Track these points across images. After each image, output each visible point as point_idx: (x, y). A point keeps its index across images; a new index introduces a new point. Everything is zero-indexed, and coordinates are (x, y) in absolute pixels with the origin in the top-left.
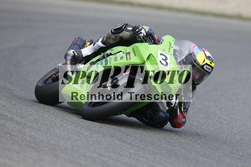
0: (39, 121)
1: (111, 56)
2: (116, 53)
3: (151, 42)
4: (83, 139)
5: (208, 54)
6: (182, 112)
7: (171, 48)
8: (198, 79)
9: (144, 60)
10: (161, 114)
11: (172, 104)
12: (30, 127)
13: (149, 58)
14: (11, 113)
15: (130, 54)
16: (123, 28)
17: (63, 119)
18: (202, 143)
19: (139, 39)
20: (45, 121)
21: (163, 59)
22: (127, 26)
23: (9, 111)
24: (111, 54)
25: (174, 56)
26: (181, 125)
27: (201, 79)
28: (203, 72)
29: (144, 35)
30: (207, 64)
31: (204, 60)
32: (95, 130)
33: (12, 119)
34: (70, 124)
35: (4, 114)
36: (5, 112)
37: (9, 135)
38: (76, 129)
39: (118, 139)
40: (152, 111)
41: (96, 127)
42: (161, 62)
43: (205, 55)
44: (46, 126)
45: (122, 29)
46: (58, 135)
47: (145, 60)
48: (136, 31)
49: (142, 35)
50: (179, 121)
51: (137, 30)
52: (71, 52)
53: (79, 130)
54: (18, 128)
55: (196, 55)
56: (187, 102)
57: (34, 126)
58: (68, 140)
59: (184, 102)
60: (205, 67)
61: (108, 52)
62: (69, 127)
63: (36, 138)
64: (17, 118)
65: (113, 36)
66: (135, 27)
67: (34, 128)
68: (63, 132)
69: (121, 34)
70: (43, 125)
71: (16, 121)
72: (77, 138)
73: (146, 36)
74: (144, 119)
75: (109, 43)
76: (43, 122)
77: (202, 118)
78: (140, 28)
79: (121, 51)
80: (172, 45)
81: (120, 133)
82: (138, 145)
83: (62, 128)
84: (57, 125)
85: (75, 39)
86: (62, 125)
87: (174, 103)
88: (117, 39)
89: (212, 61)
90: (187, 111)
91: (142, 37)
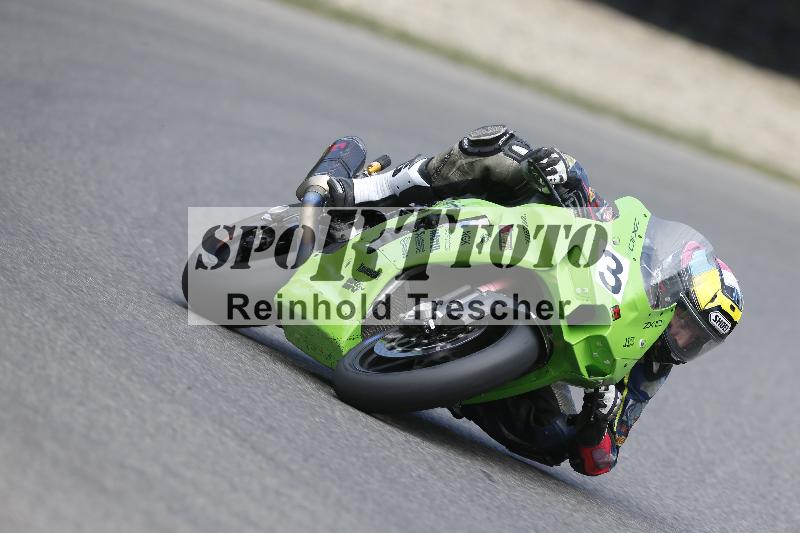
4: (127, 413)
5: (731, 280)
6: (614, 433)
7: (637, 239)
8: (684, 347)
10: (560, 424)
11: (605, 406)
16: (500, 143)
17: (80, 333)
18: (498, 507)
19: (545, 190)
20: (21, 329)
22: (513, 141)
25: (641, 264)
26: (601, 470)
27: (693, 348)
29: (562, 179)
30: (719, 308)
31: (716, 296)
32: (170, 392)
34: (99, 357)
38: (114, 377)
39: (236, 434)
40: (533, 409)
41: (176, 383)
43: (722, 280)
44: (24, 343)
45: (496, 146)
46: (53, 380)
48: (538, 162)
49: (556, 178)
50: (597, 455)
51: (545, 161)
52: (321, 181)
53: (123, 379)
55: (694, 275)
58: (81, 404)
59: (625, 406)
60: (713, 315)
62: (93, 363)
65: (464, 161)
68: (71, 374)
70: (13, 340)
73: (566, 185)
74: (504, 429)
75: (447, 178)
76: (16, 330)
78: (554, 155)
80: (642, 231)
81: (248, 419)
82: (294, 467)
83: (72, 363)
84: (58, 350)
85: (335, 144)
86: (73, 353)
87: (609, 404)
88: (473, 170)
89: (738, 302)
90: (628, 430)
91: (556, 185)
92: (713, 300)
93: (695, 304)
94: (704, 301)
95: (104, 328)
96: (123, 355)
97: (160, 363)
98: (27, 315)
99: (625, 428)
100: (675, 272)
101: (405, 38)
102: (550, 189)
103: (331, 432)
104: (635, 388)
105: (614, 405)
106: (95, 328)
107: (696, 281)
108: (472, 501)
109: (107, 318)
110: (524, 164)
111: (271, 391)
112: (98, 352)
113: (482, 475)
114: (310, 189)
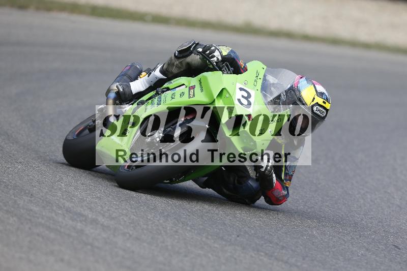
0: (138, 224)
1: (168, 92)
3: (229, 70)
4: (210, 255)
5: (320, 89)
6: (282, 181)
7: (258, 80)
9: (213, 97)
10: (250, 182)
11: (262, 167)
12: (124, 234)
13: (222, 95)
14: (93, 212)
15: (194, 89)
16: (191, 49)
17: (178, 221)
19: (211, 66)
20: (148, 225)
21: (243, 96)
22: (198, 46)
23: (91, 209)
24: (168, 89)
25: (261, 92)
29: (218, 59)
31: (314, 98)
32: (229, 240)
33: (94, 222)
34: (190, 231)
35: (83, 212)
36: (84, 210)
37: (89, 247)
38: (200, 239)
39: (266, 254)
40: (236, 178)
41: (231, 235)
42: (239, 100)
43: (316, 90)
44: (151, 232)
45: (190, 51)
46: (170, 247)
47: (215, 97)
49: (215, 59)
50: (276, 193)
51: (208, 52)
53: (204, 239)
54: (104, 235)
56: (290, 166)
57: (131, 233)
58: (186, 256)
59: (285, 166)
60: (315, 109)
61: (165, 85)
62: (187, 234)
63: (133, 252)
64: (103, 220)
65: (177, 62)
66: (205, 47)
67: (130, 236)
68: (178, 242)
70: (145, 232)
71: (102, 225)
72: (200, 252)
73: (221, 62)
74: (225, 191)
76: (145, 226)
77: (404, 221)
78: (213, 48)
79: (184, 85)
80: (261, 76)
81: (271, 245)
82: (299, 264)
83: (177, 237)
84: (168, 231)
85: (125, 68)
86: (177, 232)
87: (264, 166)
88: (182, 66)
89: (327, 99)
90: (291, 178)
91: (216, 62)
92: (313, 101)
94: (309, 102)
95: (189, 216)
96: (201, 227)
97: (221, 227)
98: (149, 218)
99: (289, 176)
101: (307, 38)
102: (212, 64)
103: (314, 242)
106: (184, 216)
108: (391, 261)
109: (189, 210)
111: (279, 229)
112: (188, 228)
113: (393, 247)
114: (111, 91)
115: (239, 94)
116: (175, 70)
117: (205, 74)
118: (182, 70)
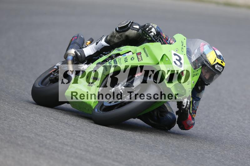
1: (120, 57)
2: (124, 54)
4: (20, 119)
5: (219, 53)
6: (191, 114)
7: (184, 47)
8: (209, 79)
10: (169, 115)
11: (184, 106)
13: (163, 59)
15: (140, 55)
16: (129, 26)
19: (150, 39)
21: (177, 59)
22: (133, 24)
24: (119, 55)
25: (187, 56)
26: (190, 127)
27: (211, 79)
28: (214, 72)
29: (154, 34)
30: (218, 63)
31: (215, 60)
42: (175, 62)
43: (216, 54)
47: (159, 61)
49: (152, 34)
50: (188, 122)
51: (147, 29)
55: (206, 54)
56: (195, 103)
60: (216, 66)
61: (115, 52)
65: (118, 35)
66: (145, 25)
69: (127, 33)
73: (156, 35)
75: (114, 42)
78: (151, 26)
79: (130, 51)
80: (185, 44)
85: (73, 38)
87: (185, 105)
88: (122, 37)
89: (223, 60)
90: (196, 112)
91: (153, 36)
92: (215, 61)
93: (209, 64)
94: (212, 62)
99: (195, 111)
100: (200, 55)
102: (151, 37)
104: (195, 96)
105: (187, 104)
107: (208, 56)
110: (140, 31)
114: (69, 55)
115: (174, 58)
116: (116, 40)
117: (147, 44)
118: (121, 40)
